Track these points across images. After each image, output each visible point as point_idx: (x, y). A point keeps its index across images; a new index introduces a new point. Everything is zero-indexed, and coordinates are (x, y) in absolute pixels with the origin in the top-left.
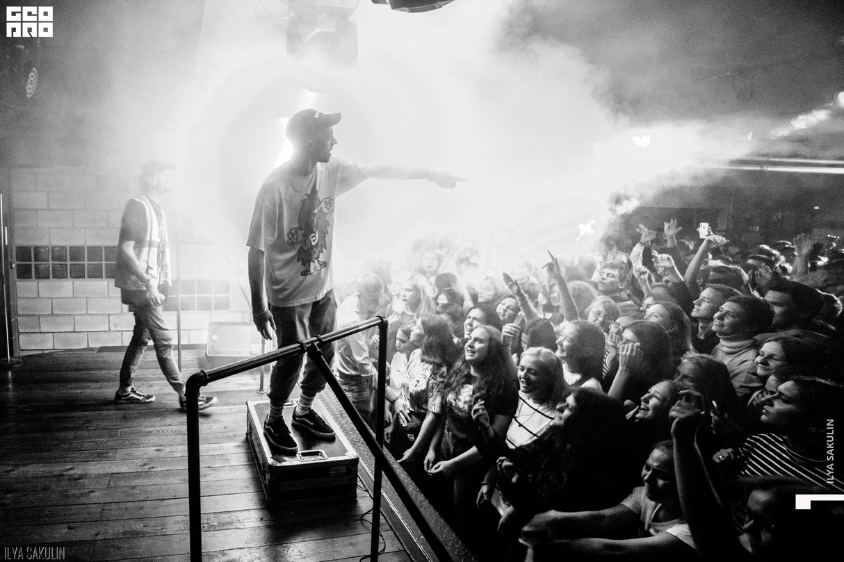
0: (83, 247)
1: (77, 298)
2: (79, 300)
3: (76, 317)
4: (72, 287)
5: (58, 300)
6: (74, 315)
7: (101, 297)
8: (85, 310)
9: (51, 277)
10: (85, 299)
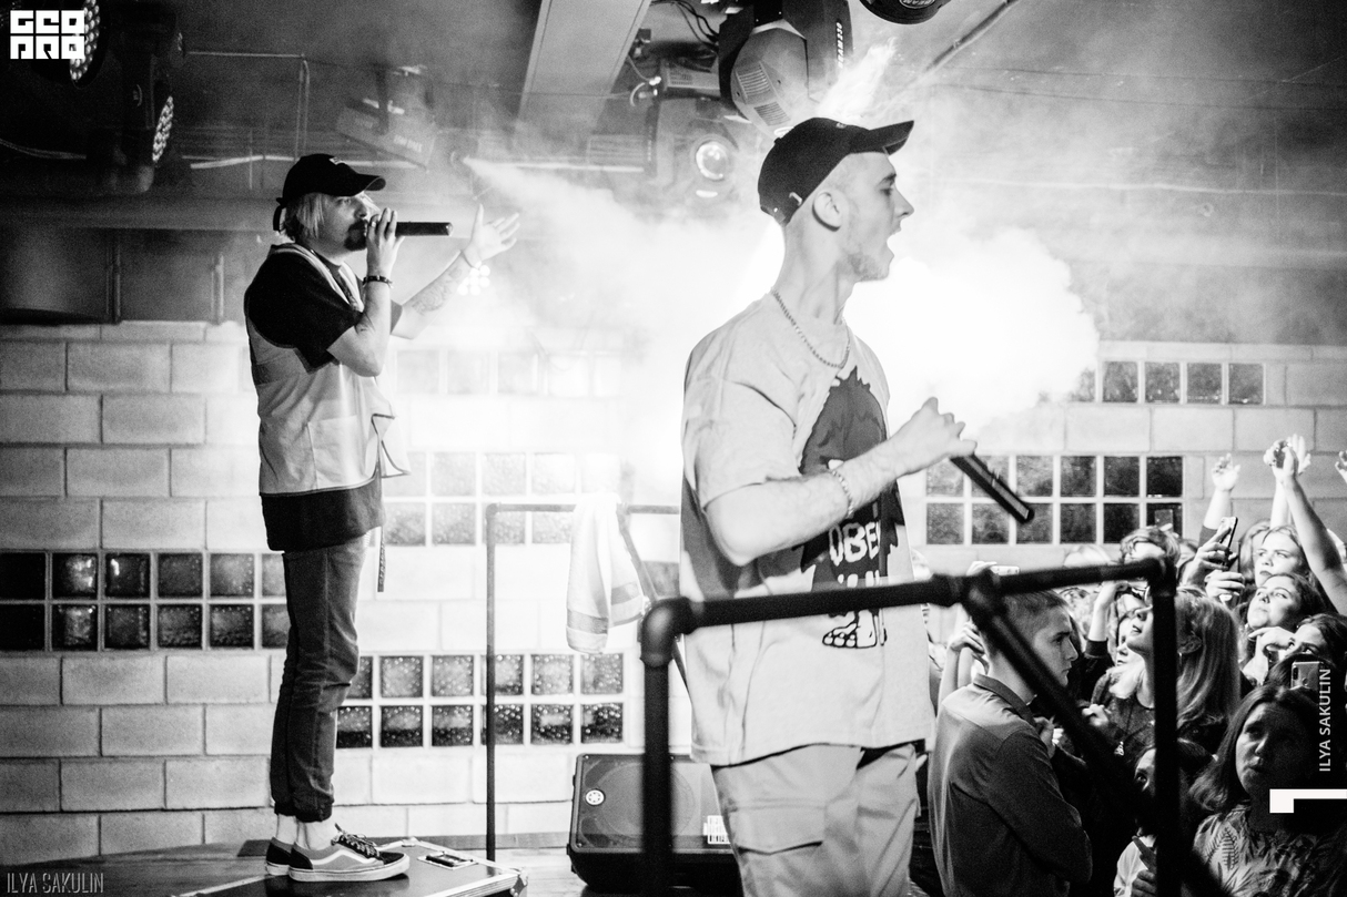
0: (199, 555)
1: (177, 705)
2: (180, 713)
3: (171, 766)
4: (161, 672)
5: (120, 713)
6: (165, 760)
7: (248, 704)
8: (199, 743)
9: (101, 642)
10: (200, 709)
